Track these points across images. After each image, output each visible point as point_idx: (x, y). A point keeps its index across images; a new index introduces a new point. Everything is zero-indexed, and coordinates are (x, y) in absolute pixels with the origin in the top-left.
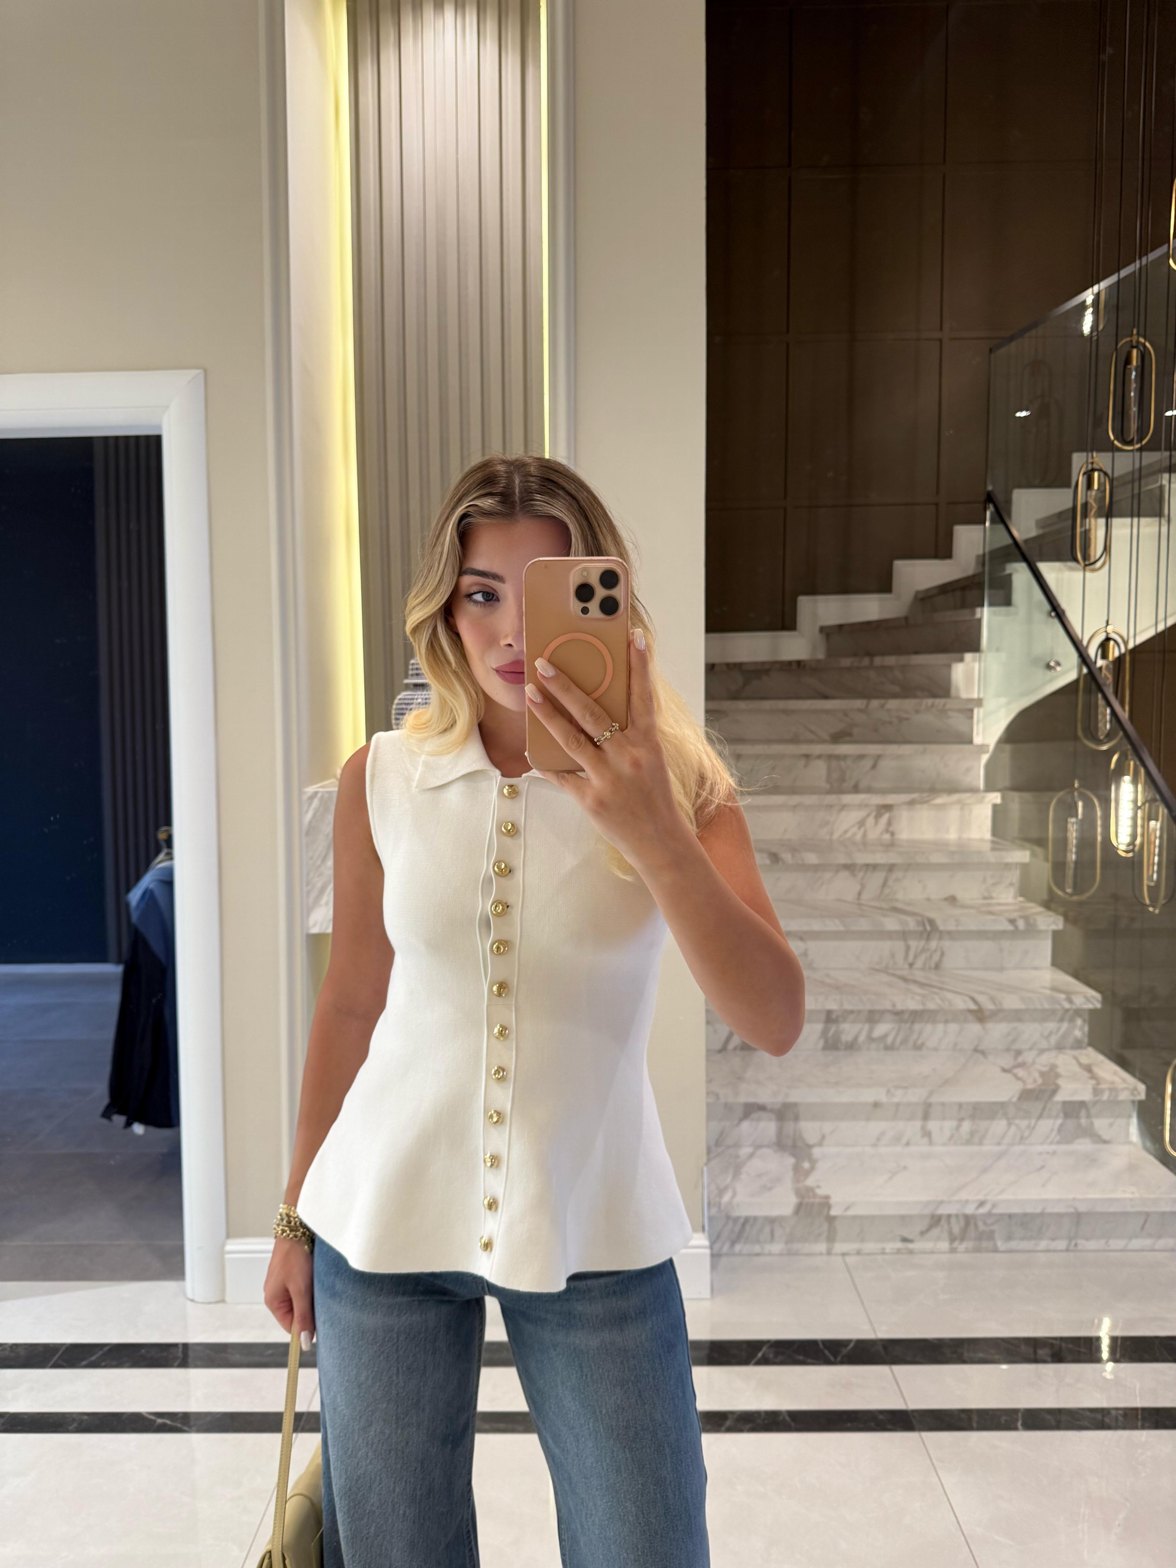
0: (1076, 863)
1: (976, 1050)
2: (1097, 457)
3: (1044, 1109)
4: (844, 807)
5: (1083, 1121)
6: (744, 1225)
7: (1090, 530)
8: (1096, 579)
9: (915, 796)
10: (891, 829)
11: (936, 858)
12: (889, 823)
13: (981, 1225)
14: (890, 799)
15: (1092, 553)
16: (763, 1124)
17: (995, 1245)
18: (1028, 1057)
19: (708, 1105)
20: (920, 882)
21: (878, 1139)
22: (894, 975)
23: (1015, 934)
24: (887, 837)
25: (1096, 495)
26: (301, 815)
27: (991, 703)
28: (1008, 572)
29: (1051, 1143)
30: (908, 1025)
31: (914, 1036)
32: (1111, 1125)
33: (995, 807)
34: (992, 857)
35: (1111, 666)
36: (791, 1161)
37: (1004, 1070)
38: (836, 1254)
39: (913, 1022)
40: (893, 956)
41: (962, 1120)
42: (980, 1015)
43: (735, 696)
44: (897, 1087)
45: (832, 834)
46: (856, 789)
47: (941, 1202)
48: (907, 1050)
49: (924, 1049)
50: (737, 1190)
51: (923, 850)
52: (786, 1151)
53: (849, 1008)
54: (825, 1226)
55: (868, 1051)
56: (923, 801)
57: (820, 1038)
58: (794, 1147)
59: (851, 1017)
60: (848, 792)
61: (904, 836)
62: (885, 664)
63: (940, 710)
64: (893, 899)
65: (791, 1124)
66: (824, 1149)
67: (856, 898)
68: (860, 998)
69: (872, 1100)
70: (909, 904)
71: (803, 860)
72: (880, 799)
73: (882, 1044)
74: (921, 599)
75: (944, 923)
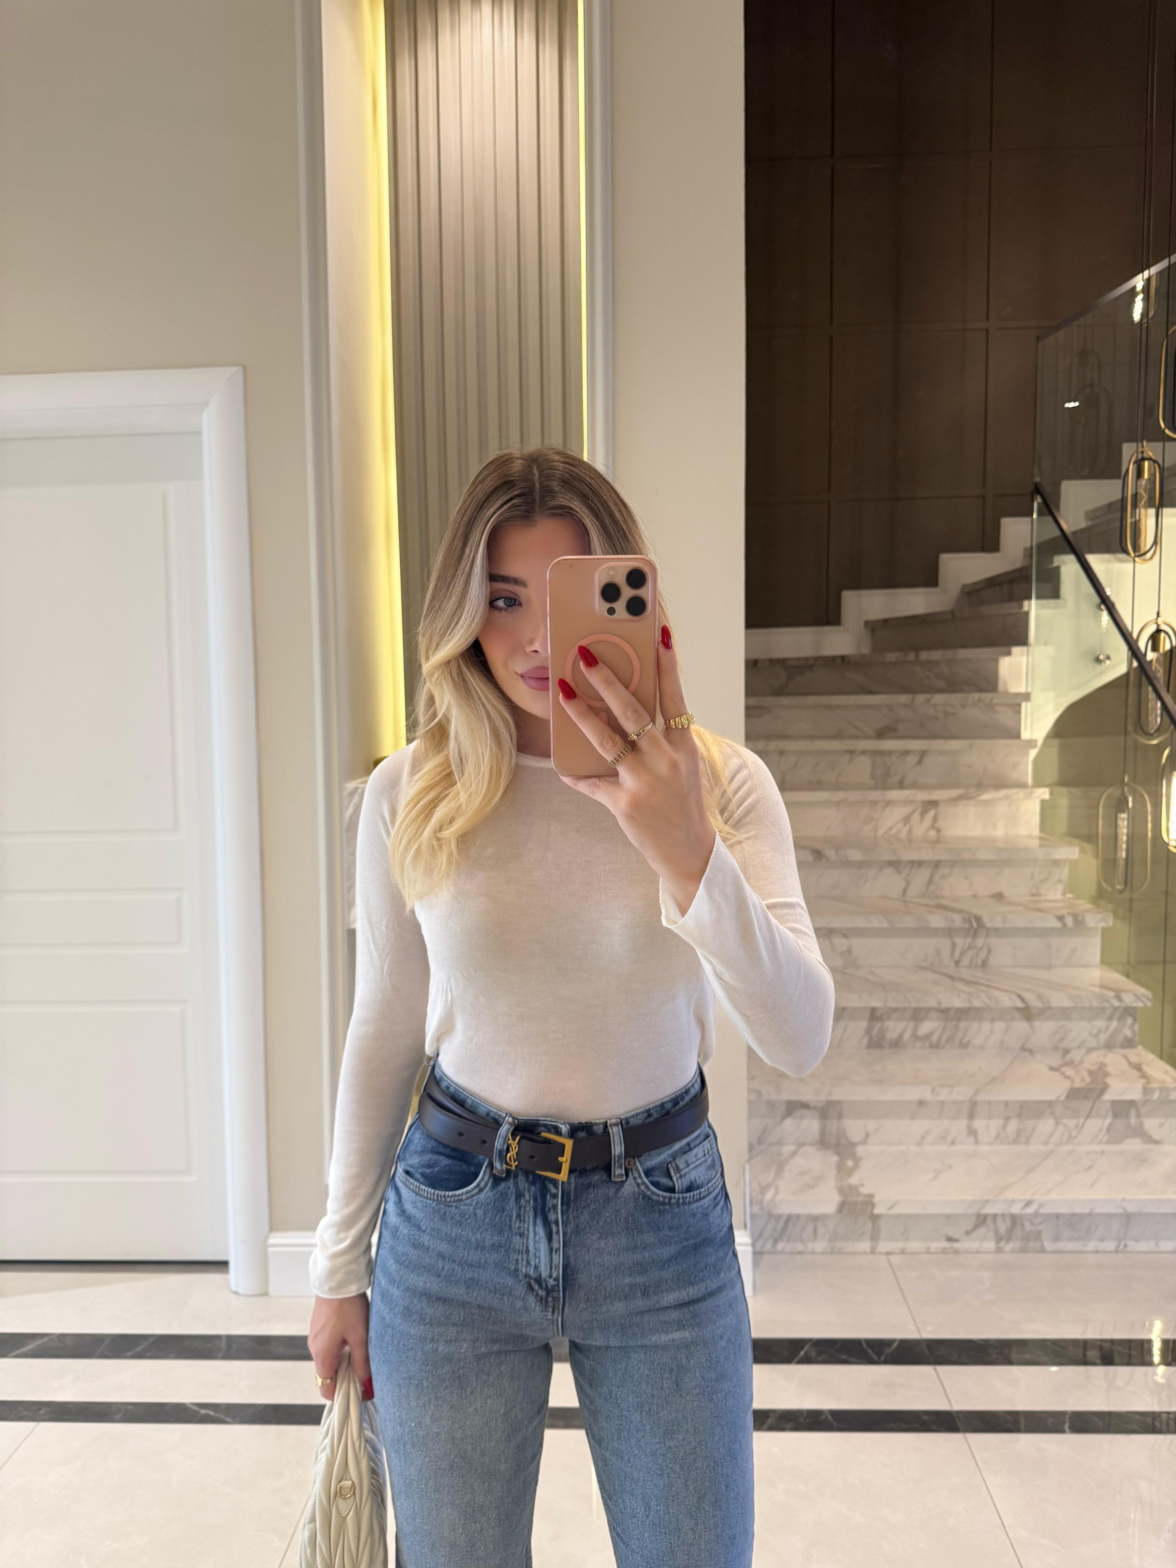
0: (1127, 859)
1: (1023, 1049)
2: (1147, 446)
3: (1092, 1108)
4: (888, 803)
5: (1133, 1121)
6: (786, 1223)
7: (1140, 520)
8: (1146, 569)
9: (961, 791)
10: (936, 826)
11: (981, 855)
12: (935, 819)
13: (1027, 1225)
14: (935, 795)
15: (1142, 545)
16: (806, 1122)
17: (1042, 1245)
18: (1076, 1055)
19: (750, 1102)
20: (966, 878)
21: (923, 1138)
22: (938, 972)
23: (1064, 930)
24: (933, 833)
25: (1146, 485)
27: (1039, 698)
28: (1056, 564)
29: (1100, 1143)
30: (954, 1023)
31: (960, 1035)
32: (1162, 1125)
33: (1043, 802)
34: (1041, 853)
35: (1162, 659)
36: (834, 1159)
37: (1052, 1069)
38: (880, 1253)
39: (959, 1020)
40: (939, 953)
41: (1008, 1119)
42: (1027, 1013)
43: (779, 692)
44: (942, 1086)
45: (876, 831)
46: (901, 785)
47: (987, 1202)
48: (953, 1049)
49: (970, 1047)
50: (780, 1188)
51: (970, 847)
52: (829, 1149)
53: (893, 1006)
54: (869, 1224)
55: (913, 1048)
56: (970, 796)
57: (864, 1036)
58: (837, 1145)
59: (896, 1014)
60: (893, 788)
61: (950, 833)
62: (931, 658)
63: (987, 705)
64: (939, 896)
65: (834, 1122)
66: (868, 1147)
67: (902, 895)
68: (905, 996)
69: (918, 1099)
70: (955, 902)
71: (847, 857)
72: (926, 795)
73: (928, 1043)
74: (968, 592)
75: (991, 920)
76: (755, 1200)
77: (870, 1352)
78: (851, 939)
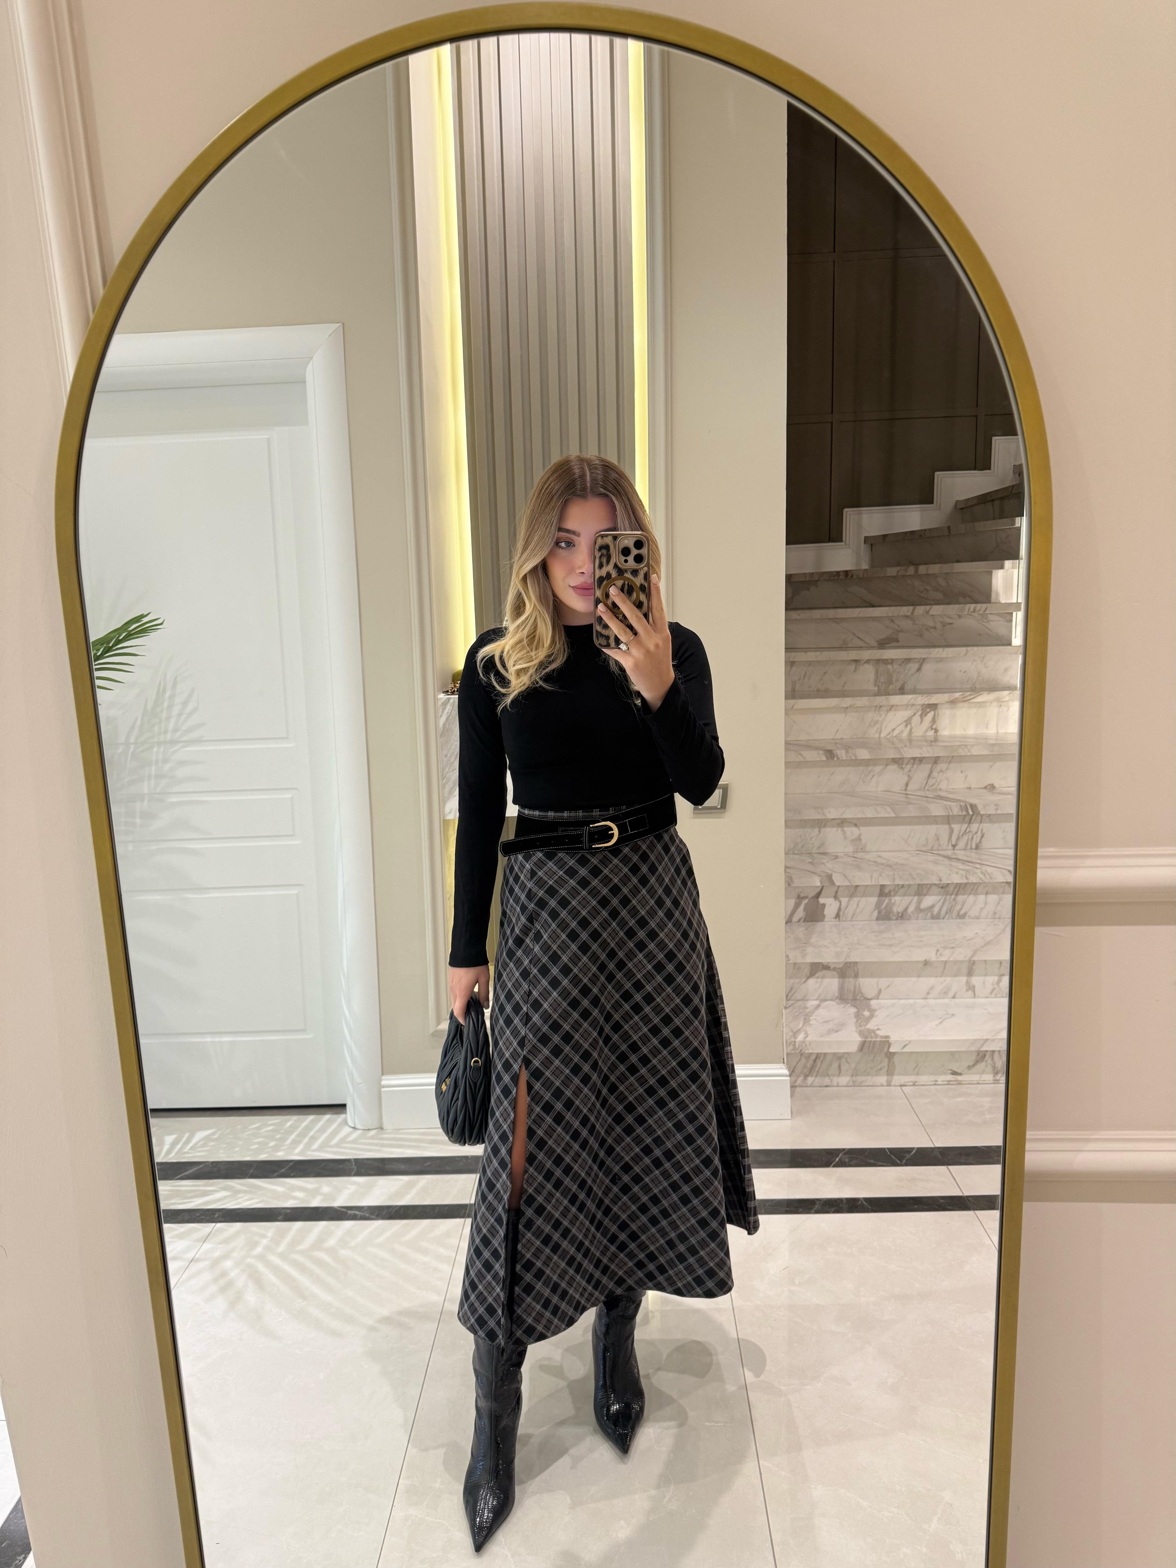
4: (891, 708)
6: (816, 1060)
9: (957, 695)
10: (934, 727)
11: (976, 751)
12: (934, 721)
14: (934, 699)
16: (827, 981)
19: (786, 963)
20: (962, 772)
21: (928, 993)
22: (939, 855)
24: (931, 733)
26: (436, 718)
30: (953, 897)
36: (853, 1010)
38: (895, 1085)
39: (957, 894)
40: (938, 839)
41: (1002, 975)
44: (945, 948)
45: (880, 733)
46: (902, 691)
47: (987, 1040)
48: (953, 919)
49: (967, 917)
50: (809, 1032)
51: (965, 744)
52: (848, 1003)
53: (901, 883)
54: (886, 1060)
55: (917, 919)
56: (965, 699)
57: (875, 910)
58: (855, 999)
59: (902, 891)
60: (896, 694)
61: (945, 731)
62: (929, 572)
63: (982, 615)
64: (938, 788)
65: (852, 980)
66: (879, 1001)
67: (904, 789)
68: (911, 875)
69: (923, 959)
70: (951, 793)
71: (856, 757)
72: (926, 699)
73: (929, 915)
74: (961, 509)
75: (984, 807)
76: (789, 1041)
77: (893, 1157)
78: (861, 828)
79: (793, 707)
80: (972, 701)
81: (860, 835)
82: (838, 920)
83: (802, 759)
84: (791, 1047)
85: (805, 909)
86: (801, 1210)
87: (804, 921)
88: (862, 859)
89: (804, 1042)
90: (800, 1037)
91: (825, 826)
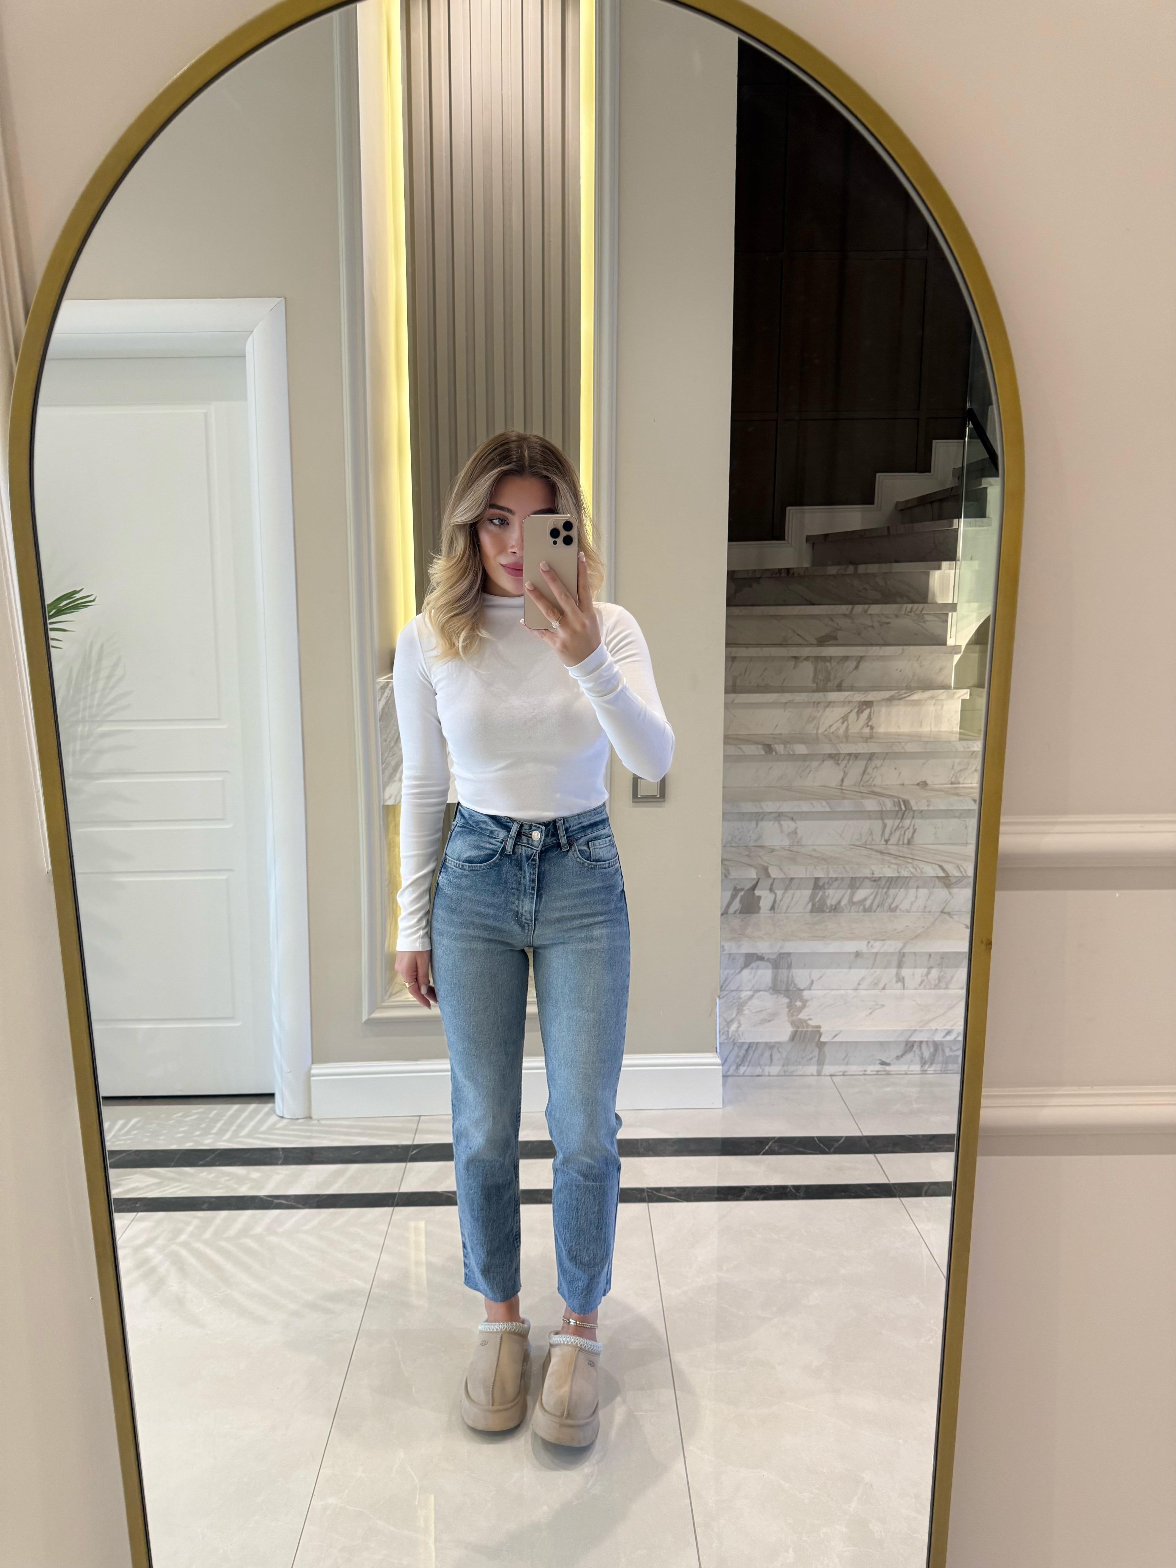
1: (943, 912)
4: (829, 704)
6: (748, 1049)
9: (892, 693)
10: (870, 724)
11: (911, 748)
12: (869, 718)
13: (947, 1050)
14: (871, 696)
16: (761, 972)
19: (720, 955)
20: (896, 769)
21: (859, 984)
22: (872, 849)
24: (867, 730)
27: (962, 608)
28: (982, 486)
30: (884, 890)
33: (964, 701)
34: (960, 746)
36: (787, 1000)
38: (825, 1076)
39: (889, 888)
40: (871, 834)
41: (931, 967)
42: (948, 882)
44: (875, 940)
45: (818, 728)
46: (840, 688)
47: (915, 1031)
48: (884, 912)
49: (898, 911)
50: (742, 1022)
51: (901, 741)
52: (781, 993)
53: (834, 876)
54: (817, 1051)
55: (849, 912)
56: (900, 697)
57: (809, 903)
58: (787, 990)
59: (836, 884)
60: (833, 691)
61: (881, 730)
62: (868, 571)
63: (918, 614)
64: (873, 784)
65: (785, 971)
66: (813, 992)
67: (839, 784)
68: (844, 867)
69: (855, 951)
70: (886, 789)
71: (793, 751)
72: (862, 696)
73: (861, 907)
74: (902, 510)
75: (917, 803)
76: (722, 1031)
77: (821, 1145)
78: (797, 822)
79: (733, 701)
80: (907, 699)
81: (796, 829)
82: (773, 911)
83: (741, 753)
84: (724, 1037)
85: (741, 901)
86: (730, 1197)
87: (740, 913)
88: (798, 852)
89: (737, 1031)
90: (734, 1027)
91: (762, 820)
